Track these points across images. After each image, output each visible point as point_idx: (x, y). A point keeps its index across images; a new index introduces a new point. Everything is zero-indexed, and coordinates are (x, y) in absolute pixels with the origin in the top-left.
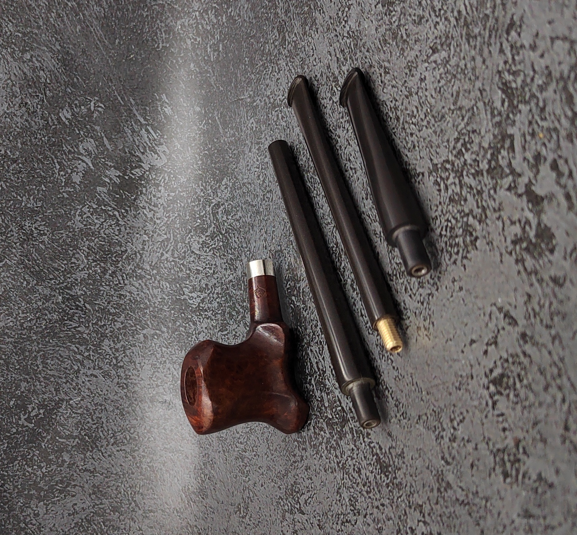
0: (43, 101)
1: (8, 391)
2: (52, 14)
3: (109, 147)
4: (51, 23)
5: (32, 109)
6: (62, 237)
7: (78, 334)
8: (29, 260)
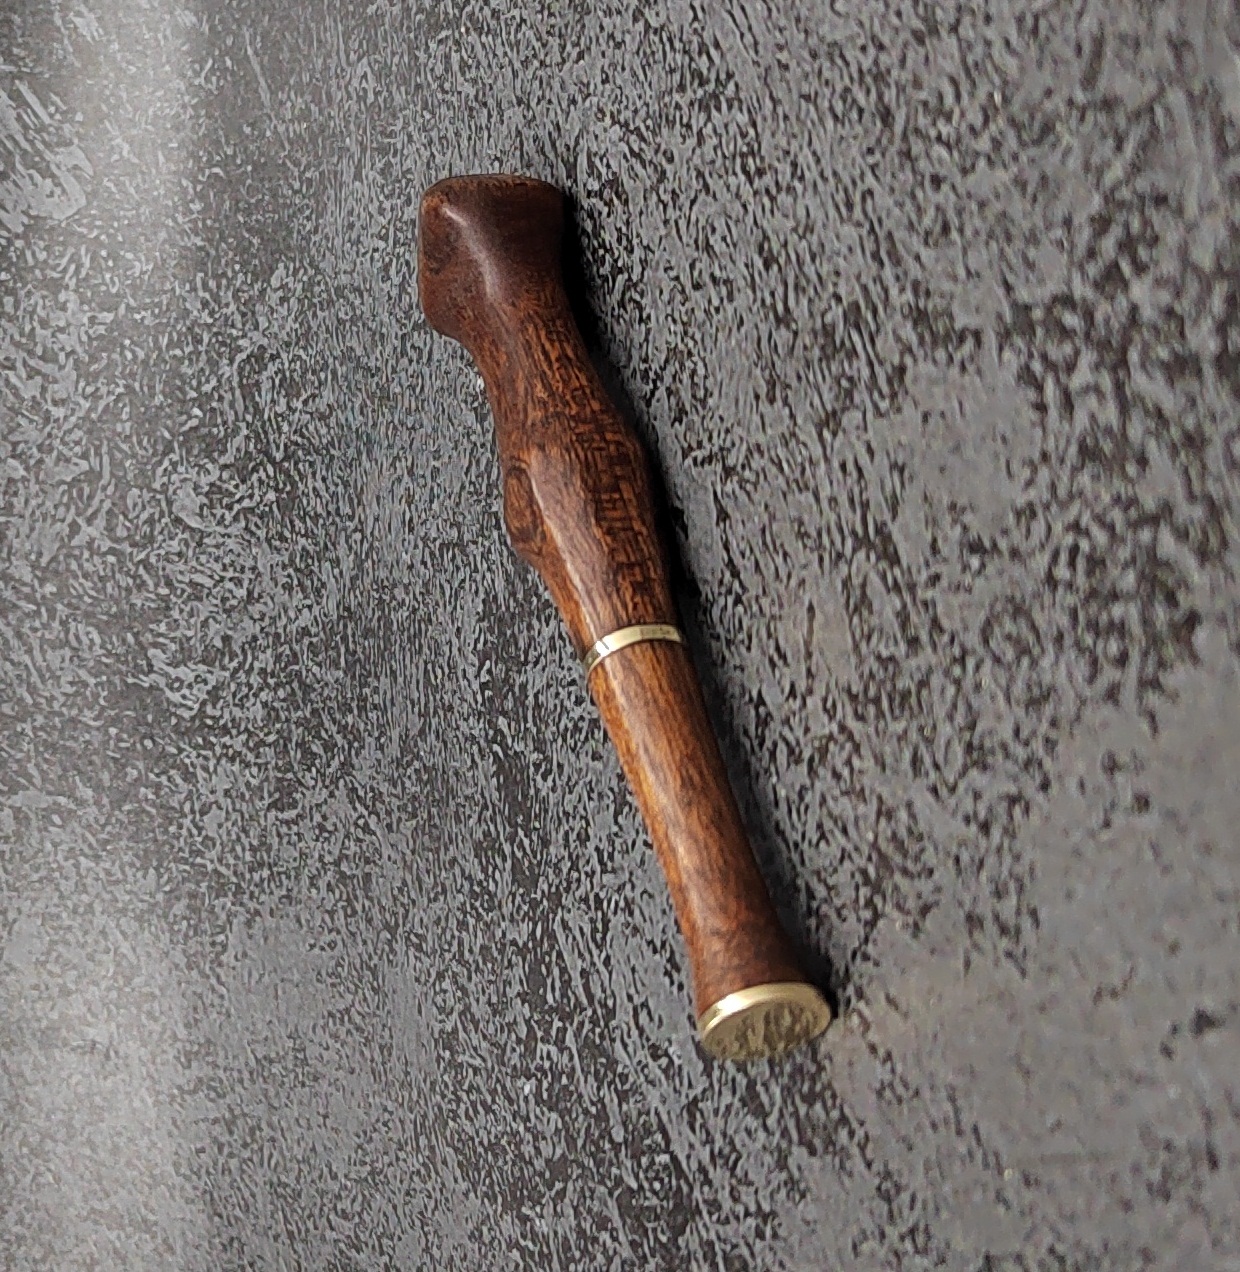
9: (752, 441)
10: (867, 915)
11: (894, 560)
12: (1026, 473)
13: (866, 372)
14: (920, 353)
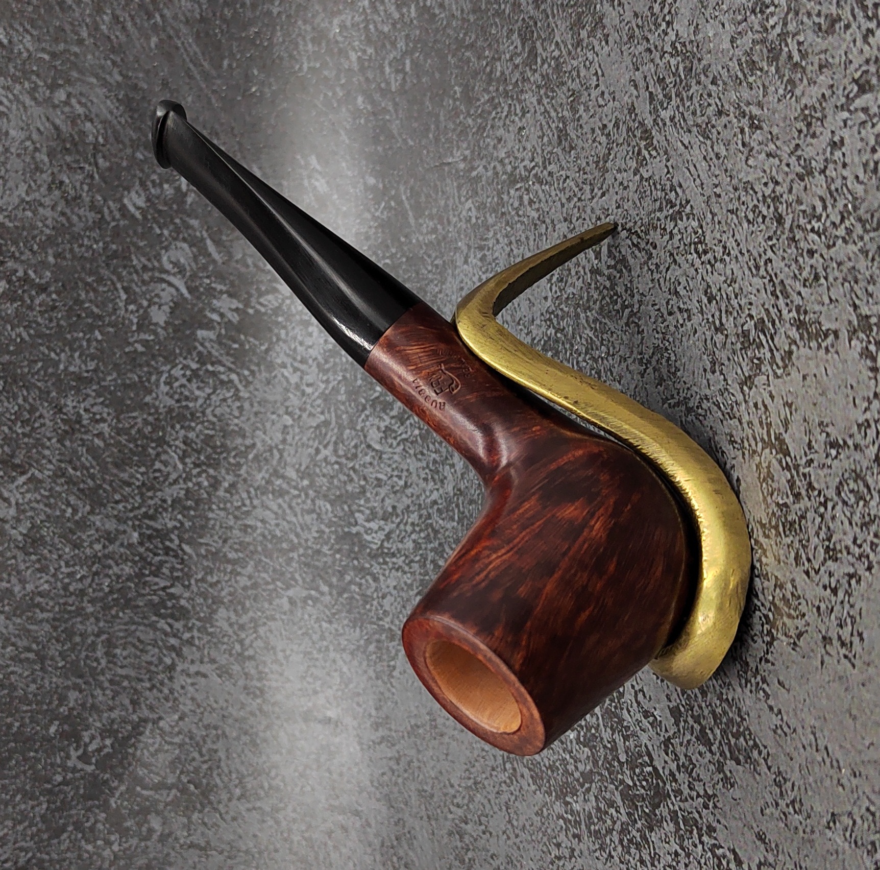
0: (92, 177)
1: (45, 707)
2: (105, 17)
3: (216, 256)
4: (103, 34)
5: (72, 192)
6: (136, 424)
7: (170, 600)
8: (75, 469)
9: (703, 394)
10: (767, 639)
11: (787, 453)
12: (866, 404)
13: (768, 355)
14: (801, 344)
